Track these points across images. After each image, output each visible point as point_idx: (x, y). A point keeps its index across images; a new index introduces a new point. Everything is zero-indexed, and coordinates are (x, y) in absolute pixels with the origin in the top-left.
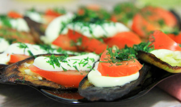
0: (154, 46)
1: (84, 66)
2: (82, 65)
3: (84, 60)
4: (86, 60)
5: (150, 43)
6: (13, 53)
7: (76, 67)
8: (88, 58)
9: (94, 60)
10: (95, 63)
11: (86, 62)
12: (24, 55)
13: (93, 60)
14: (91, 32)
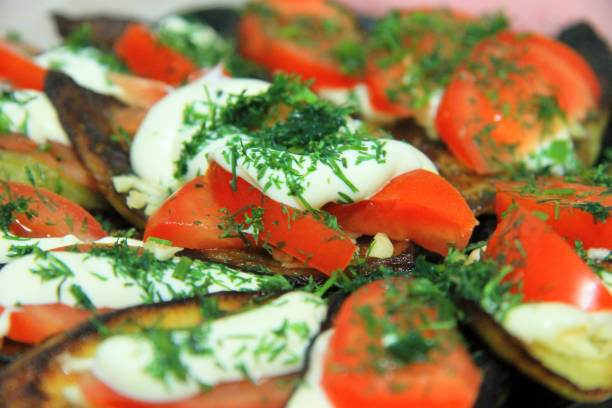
0: (521, 285)
1: (271, 359)
2: (264, 357)
3: (271, 338)
4: (280, 333)
5: (506, 270)
6: (19, 305)
7: (242, 369)
8: (285, 325)
9: (307, 331)
10: (313, 341)
11: (280, 342)
12: (58, 307)
13: (303, 332)
14: (295, 191)
